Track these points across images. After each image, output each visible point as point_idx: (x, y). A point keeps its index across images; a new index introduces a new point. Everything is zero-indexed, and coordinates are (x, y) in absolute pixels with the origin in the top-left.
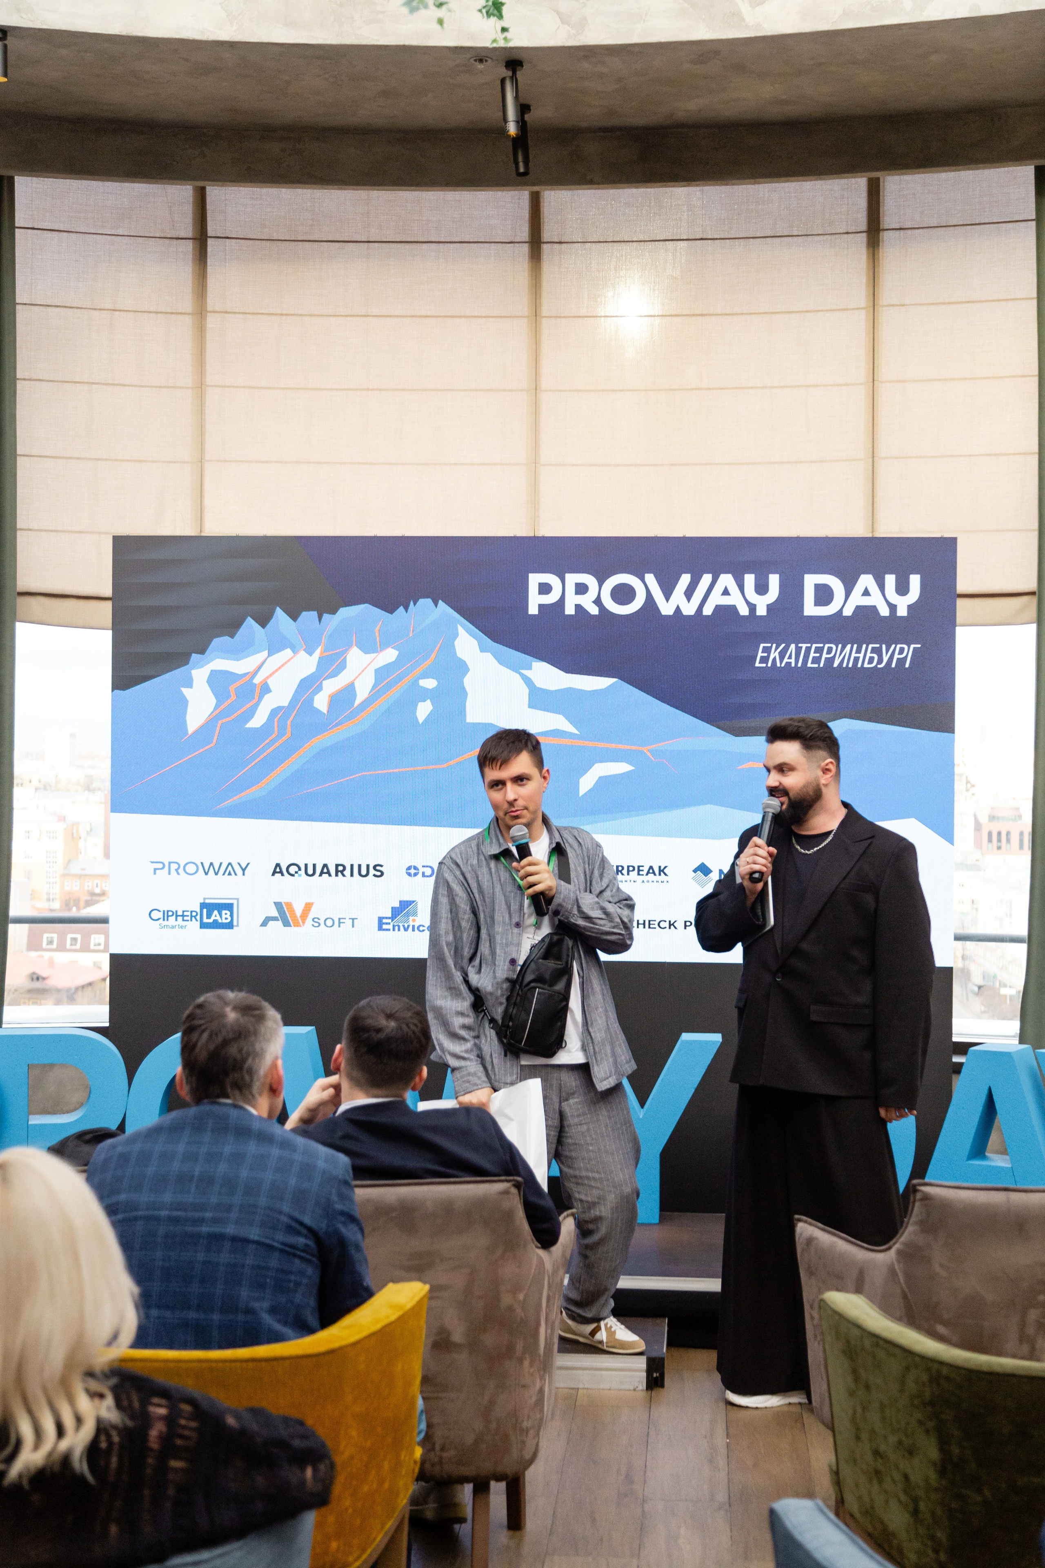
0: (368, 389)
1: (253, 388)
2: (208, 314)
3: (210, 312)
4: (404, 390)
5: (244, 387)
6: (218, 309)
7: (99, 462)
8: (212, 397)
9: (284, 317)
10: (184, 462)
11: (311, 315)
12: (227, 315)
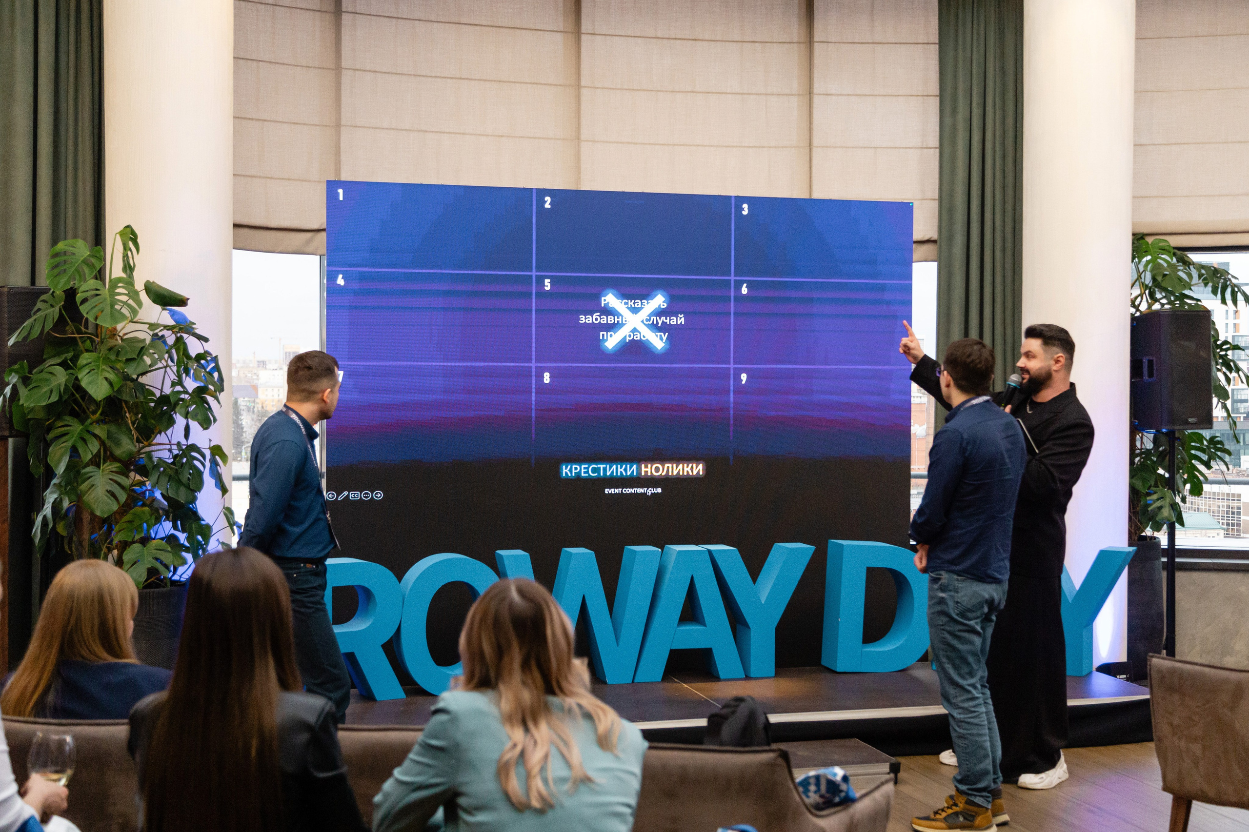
0: (461, 78)
1: (377, 72)
2: (343, 14)
3: (344, 12)
4: (486, 80)
5: (370, 71)
6: (350, 10)
7: (265, 122)
8: (346, 77)
9: (400, 20)
10: (326, 126)
11: (420, 20)
12: (357, 15)
